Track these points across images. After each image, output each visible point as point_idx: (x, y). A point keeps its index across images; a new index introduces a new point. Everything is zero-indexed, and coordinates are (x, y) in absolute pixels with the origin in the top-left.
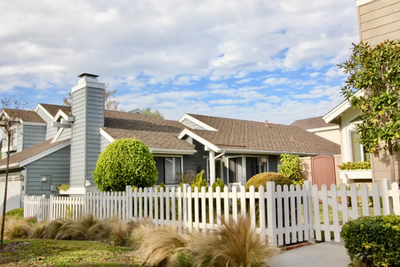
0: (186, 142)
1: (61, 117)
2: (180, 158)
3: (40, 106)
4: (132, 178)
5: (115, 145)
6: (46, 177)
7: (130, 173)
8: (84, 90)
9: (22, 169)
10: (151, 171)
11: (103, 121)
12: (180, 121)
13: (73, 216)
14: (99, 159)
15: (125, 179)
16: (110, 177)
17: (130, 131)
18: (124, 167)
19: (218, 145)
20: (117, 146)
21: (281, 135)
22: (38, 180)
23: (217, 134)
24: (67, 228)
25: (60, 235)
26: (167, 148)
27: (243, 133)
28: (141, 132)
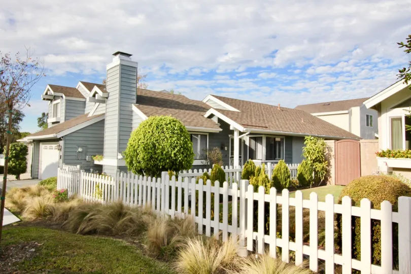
0: (212, 121)
1: (96, 93)
2: (206, 135)
3: (80, 83)
4: (168, 161)
5: (149, 123)
6: (82, 148)
7: (166, 154)
8: (118, 68)
9: (60, 139)
10: (189, 153)
11: (135, 97)
12: (204, 101)
13: (103, 196)
14: (131, 137)
15: (160, 162)
16: (143, 159)
17: (160, 108)
18: (158, 148)
19: (243, 125)
20: (152, 123)
21: (293, 118)
22: (74, 150)
23: (240, 115)
24: (92, 219)
25: (83, 227)
26: (195, 126)
27: (261, 115)
28: (170, 109)
